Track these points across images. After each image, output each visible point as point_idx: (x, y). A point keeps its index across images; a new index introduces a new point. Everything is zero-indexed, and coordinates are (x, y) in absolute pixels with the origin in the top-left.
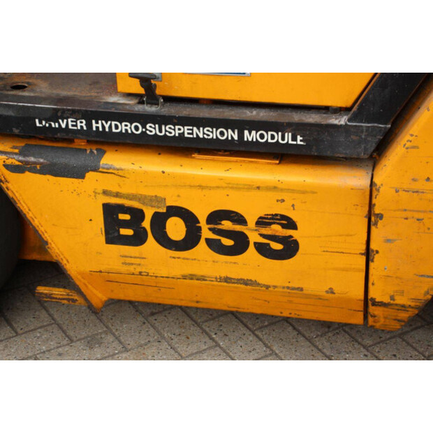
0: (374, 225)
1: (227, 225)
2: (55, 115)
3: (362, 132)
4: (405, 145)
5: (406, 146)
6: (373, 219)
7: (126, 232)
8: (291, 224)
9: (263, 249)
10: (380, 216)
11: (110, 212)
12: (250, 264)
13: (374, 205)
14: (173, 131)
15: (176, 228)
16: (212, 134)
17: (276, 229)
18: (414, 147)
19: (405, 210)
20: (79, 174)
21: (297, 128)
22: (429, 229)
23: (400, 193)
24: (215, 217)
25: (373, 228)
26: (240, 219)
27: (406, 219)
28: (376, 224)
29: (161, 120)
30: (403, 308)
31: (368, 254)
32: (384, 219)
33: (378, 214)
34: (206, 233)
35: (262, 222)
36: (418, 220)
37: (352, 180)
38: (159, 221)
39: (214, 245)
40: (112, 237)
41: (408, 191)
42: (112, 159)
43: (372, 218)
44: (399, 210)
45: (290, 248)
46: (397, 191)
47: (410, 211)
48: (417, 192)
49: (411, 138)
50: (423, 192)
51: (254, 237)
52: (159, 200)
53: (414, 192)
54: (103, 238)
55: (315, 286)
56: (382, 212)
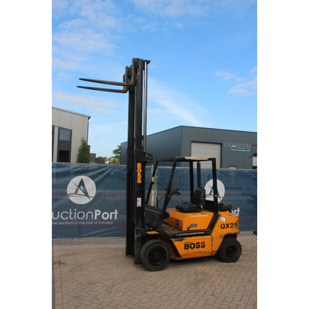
8: (204, 243)
9: (202, 247)
11: (185, 245)
12: (201, 249)
14: (191, 234)
15: (192, 246)
16: (195, 233)
17: (203, 244)
20: (182, 240)
21: (204, 231)
26: (199, 243)
29: (190, 233)
30: (215, 251)
31: (212, 245)
37: (210, 236)
39: (197, 247)
40: (185, 249)
42: (185, 238)
43: (212, 240)
45: (204, 246)
51: (201, 245)
52: (191, 242)
54: (184, 249)
55: (207, 251)
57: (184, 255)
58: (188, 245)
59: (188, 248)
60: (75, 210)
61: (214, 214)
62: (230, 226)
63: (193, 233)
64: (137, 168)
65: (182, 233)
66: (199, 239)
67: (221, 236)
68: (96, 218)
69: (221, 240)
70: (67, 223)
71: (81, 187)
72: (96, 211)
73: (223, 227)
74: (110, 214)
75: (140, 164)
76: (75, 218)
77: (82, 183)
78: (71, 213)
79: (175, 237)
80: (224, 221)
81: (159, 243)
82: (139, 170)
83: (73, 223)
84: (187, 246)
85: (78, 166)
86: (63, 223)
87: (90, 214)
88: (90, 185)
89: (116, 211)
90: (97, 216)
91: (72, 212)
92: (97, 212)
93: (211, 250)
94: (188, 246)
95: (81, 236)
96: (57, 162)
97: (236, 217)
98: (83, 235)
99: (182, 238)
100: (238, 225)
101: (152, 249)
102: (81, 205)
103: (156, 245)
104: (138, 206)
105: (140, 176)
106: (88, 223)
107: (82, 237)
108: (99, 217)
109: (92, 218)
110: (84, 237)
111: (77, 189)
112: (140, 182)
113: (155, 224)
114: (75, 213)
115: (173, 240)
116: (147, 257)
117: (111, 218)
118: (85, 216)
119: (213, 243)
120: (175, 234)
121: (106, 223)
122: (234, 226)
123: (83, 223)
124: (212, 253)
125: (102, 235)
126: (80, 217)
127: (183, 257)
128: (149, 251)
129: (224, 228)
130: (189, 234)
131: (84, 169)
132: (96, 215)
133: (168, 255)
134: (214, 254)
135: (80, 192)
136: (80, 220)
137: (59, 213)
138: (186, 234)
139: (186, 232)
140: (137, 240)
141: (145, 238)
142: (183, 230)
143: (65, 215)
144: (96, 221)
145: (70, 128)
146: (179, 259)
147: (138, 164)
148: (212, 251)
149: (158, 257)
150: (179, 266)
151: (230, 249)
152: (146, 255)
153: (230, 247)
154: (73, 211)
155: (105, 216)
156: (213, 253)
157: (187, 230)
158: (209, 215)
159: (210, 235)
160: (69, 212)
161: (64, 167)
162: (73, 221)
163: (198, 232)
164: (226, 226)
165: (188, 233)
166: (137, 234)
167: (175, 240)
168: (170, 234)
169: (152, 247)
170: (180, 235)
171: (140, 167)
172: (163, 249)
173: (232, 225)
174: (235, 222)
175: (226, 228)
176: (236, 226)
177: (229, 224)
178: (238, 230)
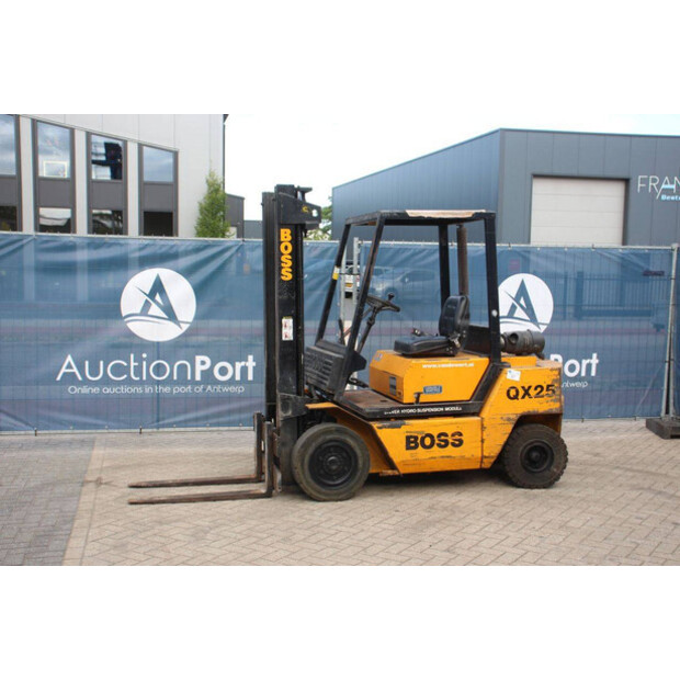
1: (443, 438)
2: (391, 409)
3: (476, 404)
7: (413, 445)
8: (461, 434)
9: (454, 445)
11: (408, 438)
12: (450, 450)
13: (483, 425)
14: (425, 410)
15: (428, 441)
16: (436, 410)
17: (457, 437)
20: (399, 427)
21: (459, 405)
23: (490, 419)
24: (440, 435)
25: (483, 432)
26: (446, 435)
28: (484, 430)
29: (421, 408)
30: (492, 457)
31: (482, 441)
32: (487, 428)
34: (437, 441)
35: (453, 435)
37: (476, 418)
38: (423, 439)
39: (439, 446)
40: (408, 448)
41: (492, 419)
42: (407, 422)
43: (483, 428)
44: (491, 424)
45: (461, 442)
50: (495, 418)
51: (451, 441)
52: (423, 432)
54: (404, 448)
55: (468, 455)
56: (486, 426)
57: (405, 463)
58: (416, 438)
59: (416, 447)
60: (144, 356)
61: (490, 361)
62: (532, 392)
63: (429, 410)
64: (280, 243)
65: (400, 409)
66: (446, 424)
67: (509, 419)
68: (198, 378)
69: (509, 428)
70: (125, 390)
71: (158, 298)
72: (199, 358)
73: (513, 394)
74: (234, 367)
75: (289, 231)
76: (144, 378)
77: (158, 287)
78: (133, 364)
79: (382, 417)
80: (517, 378)
81: (338, 430)
82: (286, 248)
83: (139, 390)
84: (412, 442)
85: (146, 242)
86: (115, 390)
87: (182, 368)
88: (181, 291)
89: (251, 358)
90: (202, 372)
91: (135, 361)
92: (202, 363)
93: (480, 455)
94: (415, 441)
95: (161, 423)
96: (89, 233)
97: (552, 370)
98: (166, 421)
99: (399, 422)
100: (557, 393)
101: (320, 447)
102: (158, 343)
103: (329, 437)
104: (284, 338)
105: (290, 263)
106: (180, 390)
107: (163, 426)
108: (207, 375)
109: (189, 378)
110: (170, 425)
111: (147, 301)
112: (290, 277)
113: (327, 383)
114: (144, 363)
115: (375, 425)
116: (306, 467)
117: (238, 378)
118: (171, 370)
119: (484, 437)
120: (383, 410)
121: (226, 389)
122: (544, 392)
123: (166, 390)
124: (482, 462)
125: (215, 420)
126: (158, 376)
127: (403, 470)
128: (311, 450)
129: (516, 397)
130: (419, 410)
131: (164, 249)
132: (199, 368)
133: (360, 462)
134: (487, 464)
135: (155, 310)
136: (158, 382)
137: (102, 363)
138: (411, 411)
139: (410, 406)
140: (283, 425)
141: (305, 420)
142: (405, 401)
143: (118, 370)
144: (198, 383)
145: (171, 146)
146: (390, 472)
147: (282, 231)
148: (483, 457)
149: (334, 467)
150: (396, 493)
151: (534, 455)
152: (303, 460)
153: (535, 448)
154: (139, 359)
155: (223, 371)
156: (485, 460)
157: (413, 400)
158: (476, 363)
159: (476, 414)
160: (129, 362)
161: (110, 245)
162: (141, 383)
163: (444, 406)
164: (521, 393)
165: (416, 408)
166: (285, 408)
167: (380, 425)
168: (367, 411)
169: (320, 440)
170: (394, 412)
171: (290, 238)
172: (349, 446)
173: (539, 389)
174: (550, 383)
175: (523, 397)
176: (550, 392)
177: (530, 387)
178: (557, 405)
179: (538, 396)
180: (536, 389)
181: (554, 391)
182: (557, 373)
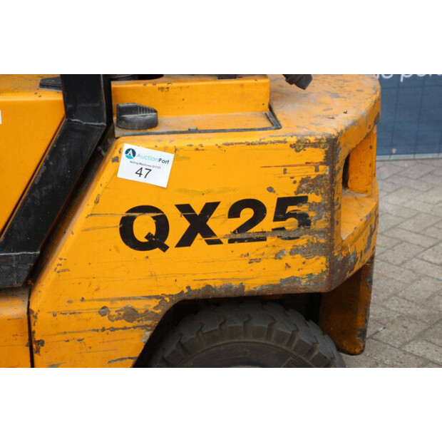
0: (36, 352)
3: (12, 261)
4: (55, 269)
5: (57, 270)
6: (34, 346)
10: (41, 343)
13: (34, 332)
18: (64, 270)
19: (65, 333)
22: (90, 348)
23: (58, 316)
25: (36, 356)
27: (68, 341)
28: (38, 351)
32: (45, 345)
33: (39, 341)
36: (79, 340)
41: (65, 314)
44: (59, 334)
46: (54, 315)
47: (70, 332)
48: (74, 313)
49: (60, 262)
50: (80, 313)
53: (71, 314)
56: (43, 339)
62: (220, 224)
80: (160, 177)
97: (300, 146)
100: (320, 224)
122: (267, 224)
129: (157, 241)
164: (179, 226)
173: (247, 214)
174: (290, 191)
175: (186, 241)
176: (291, 224)
177: (210, 208)
178: (317, 265)
179: (242, 235)
180: (234, 211)
181: (304, 220)
182: (318, 155)
